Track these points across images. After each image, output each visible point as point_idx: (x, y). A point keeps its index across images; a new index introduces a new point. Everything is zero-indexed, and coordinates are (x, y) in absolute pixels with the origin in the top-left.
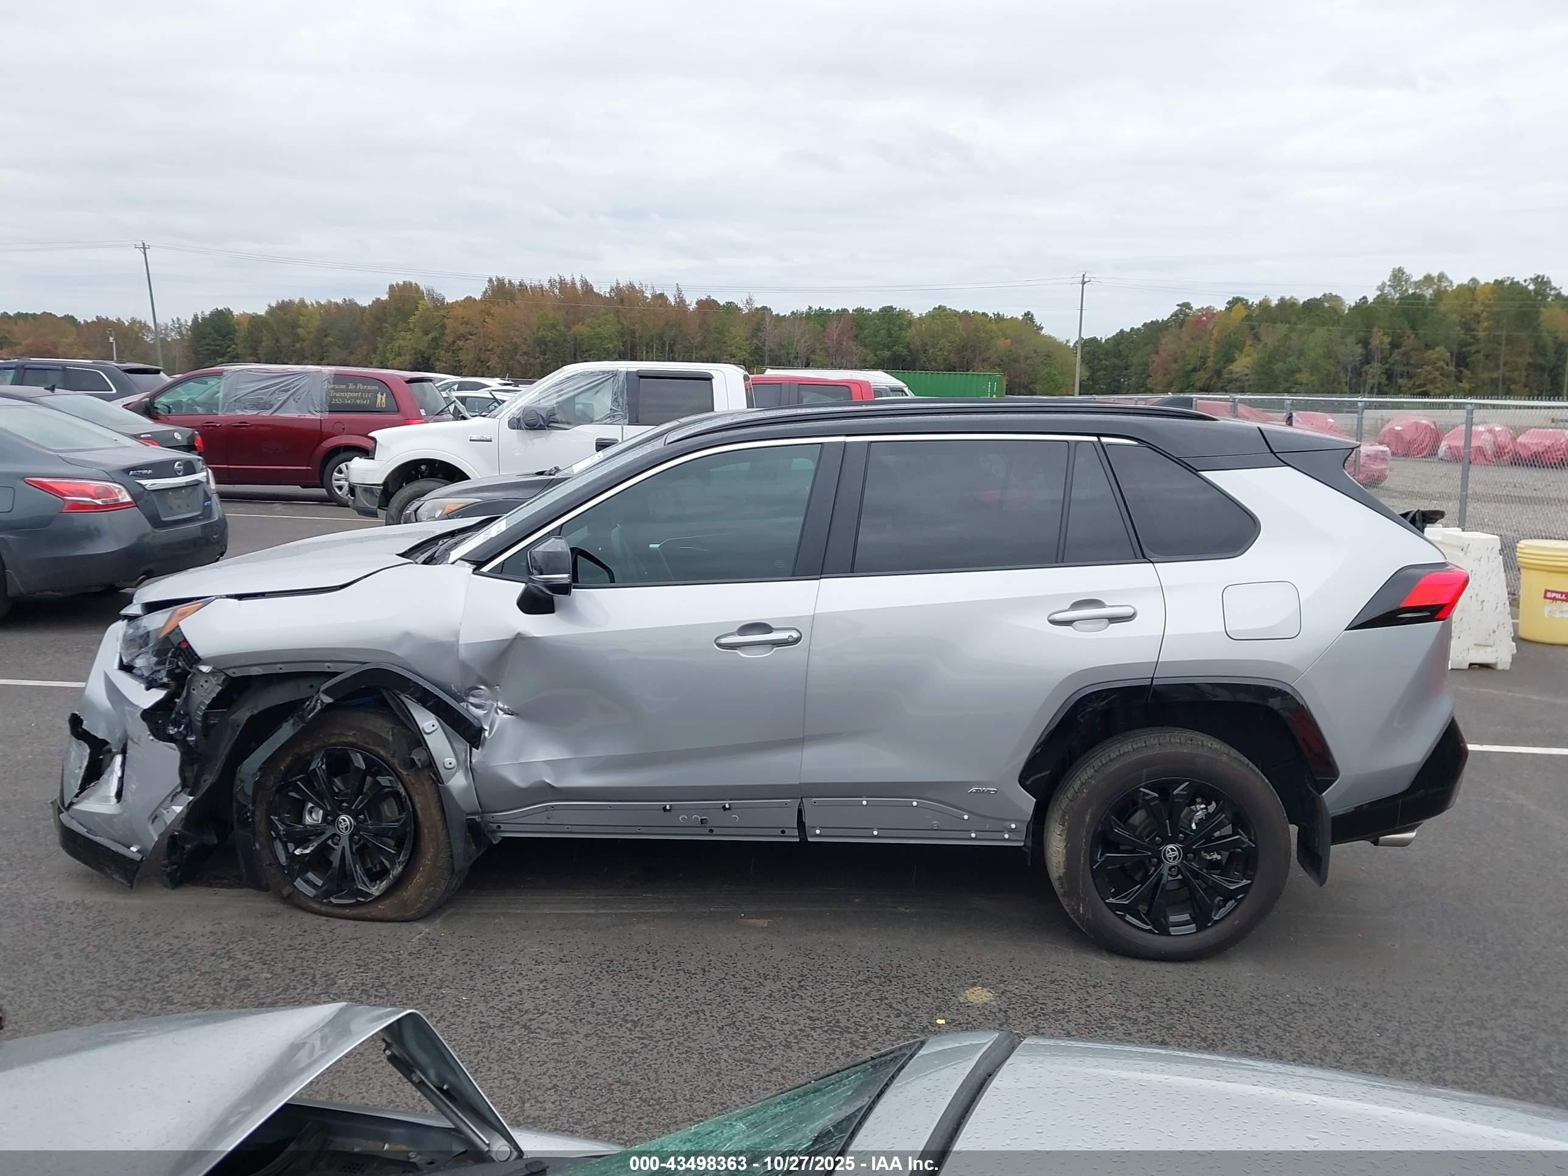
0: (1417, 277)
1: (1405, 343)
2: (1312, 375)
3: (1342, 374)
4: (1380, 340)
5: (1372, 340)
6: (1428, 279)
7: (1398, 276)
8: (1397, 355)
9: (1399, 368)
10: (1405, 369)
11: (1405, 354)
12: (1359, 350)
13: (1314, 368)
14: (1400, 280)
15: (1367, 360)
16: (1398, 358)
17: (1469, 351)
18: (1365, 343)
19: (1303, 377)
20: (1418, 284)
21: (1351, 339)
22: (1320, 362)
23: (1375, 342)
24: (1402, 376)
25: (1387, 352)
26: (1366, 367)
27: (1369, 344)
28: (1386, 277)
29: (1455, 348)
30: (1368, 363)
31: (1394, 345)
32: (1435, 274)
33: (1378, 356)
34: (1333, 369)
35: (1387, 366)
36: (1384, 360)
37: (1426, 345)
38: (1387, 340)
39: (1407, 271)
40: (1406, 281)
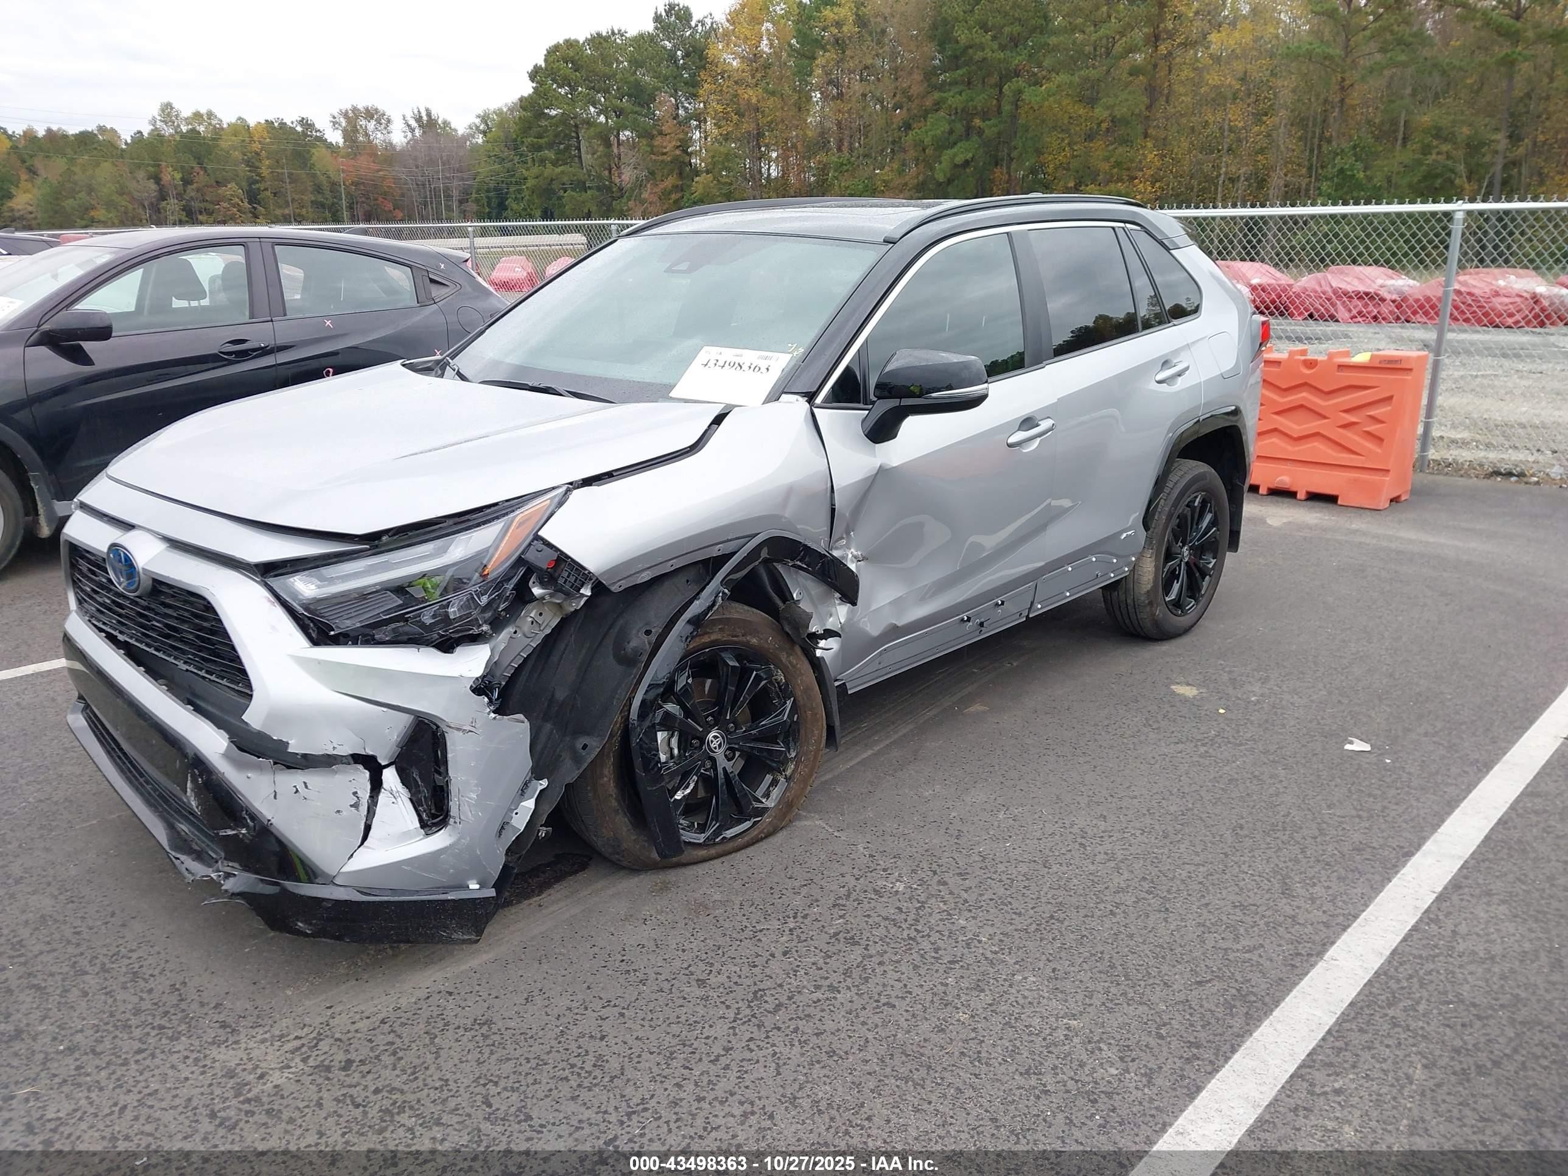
0: (186, 112)
1: (196, 179)
2: (110, 212)
3: (141, 211)
4: (171, 176)
5: (162, 175)
6: (197, 115)
7: (167, 111)
8: (191, 191)
9: (196, 205)
10: (202, 205)
11: (198, 190)
12: (151, 185)
13: (110, 205)
14: (169, 115)
15: (163, 196)
16: (193, 194)
17: (259, 189)
18: (157, 179)
19: (100, 214)
20: (188, 121)
21: (141, 174)
22: (114, 198)
23: (166, 178)
24: (201, 213)
25: (181, 188)
26: (164, 204)
27: (160, 179)
28: (154, 111)
29: (244, 184)
30: (164, 199)
31: (186, 182)
32: (203, 111)
33: (172, 192)
34: (130, 207)
35: (184, 202)
36: (179, 196)
37: (217, 182)
38: (178, 176)
39: (176, 105)
40: (177, 116)
